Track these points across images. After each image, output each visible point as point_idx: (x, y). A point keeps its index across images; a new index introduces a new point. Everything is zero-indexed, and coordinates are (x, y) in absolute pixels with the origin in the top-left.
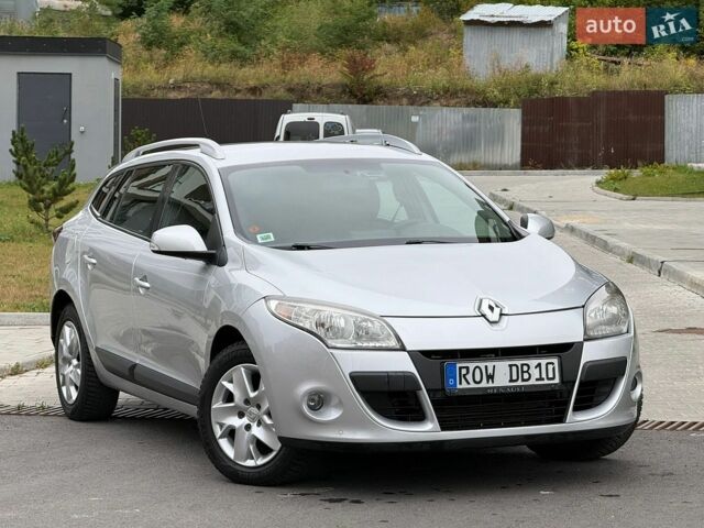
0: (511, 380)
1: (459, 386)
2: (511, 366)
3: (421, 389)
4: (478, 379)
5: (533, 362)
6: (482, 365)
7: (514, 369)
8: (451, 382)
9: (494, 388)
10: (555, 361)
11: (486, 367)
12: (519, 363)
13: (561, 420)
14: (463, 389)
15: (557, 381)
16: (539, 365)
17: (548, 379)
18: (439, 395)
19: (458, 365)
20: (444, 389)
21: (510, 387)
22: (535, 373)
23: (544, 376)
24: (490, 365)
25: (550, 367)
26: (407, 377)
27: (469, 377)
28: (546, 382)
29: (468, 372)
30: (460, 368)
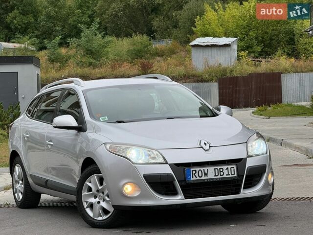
0: (215, 176)
1: (192, 179)
2: (215, 169)
3: (175, 181)
4: (200, 175)
5: (225, 167)
6: (202, 169)
7: (216, 170)
8: (188, 177)
9: (207, 179)
10: (235, 166)
11: (204, 170)
12: (218, 168)
13: (238, 193)
14: (194, 180)
15: (236, 175)
16: (227, 168)
17: (232, 174)
18: (183, 183)
19: (191, 169)
20: (185, 181)
21: (215, 179)
22: (226, 172)
23: (230, 173)
24: (206, 169)
25: (232, 169)
26: (169, 175)
27: (197, 175)
28: (231, 176)
29: (196, 172)
30: (193, 171)
